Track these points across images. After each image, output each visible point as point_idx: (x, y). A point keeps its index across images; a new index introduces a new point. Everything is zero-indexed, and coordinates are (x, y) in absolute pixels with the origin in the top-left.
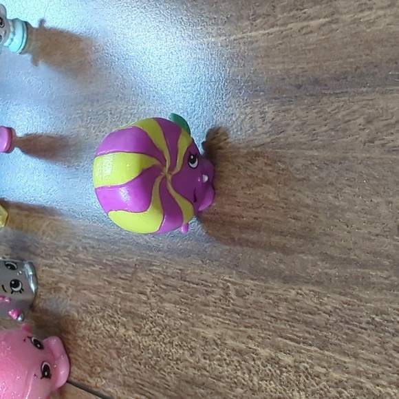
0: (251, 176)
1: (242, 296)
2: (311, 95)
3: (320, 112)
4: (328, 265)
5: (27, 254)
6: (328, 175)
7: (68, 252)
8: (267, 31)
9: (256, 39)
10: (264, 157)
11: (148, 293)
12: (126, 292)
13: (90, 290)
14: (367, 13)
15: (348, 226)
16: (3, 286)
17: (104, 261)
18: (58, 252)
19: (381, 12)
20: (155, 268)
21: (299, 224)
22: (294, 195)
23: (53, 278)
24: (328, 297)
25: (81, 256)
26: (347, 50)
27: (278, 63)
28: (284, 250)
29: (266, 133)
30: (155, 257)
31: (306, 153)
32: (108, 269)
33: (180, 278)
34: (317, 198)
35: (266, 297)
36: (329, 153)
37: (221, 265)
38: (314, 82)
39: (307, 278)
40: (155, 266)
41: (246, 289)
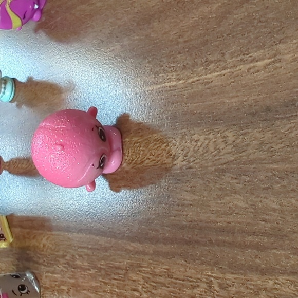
0: (221, 189)
1: (225, 288)
2: (265, 120)
3: (275, 133)
5: (31, 264)
6: (289, 183)
7: (66, 260)
8: (219, 73)
9: (211, 80)
10: (230, 172)
11: (140, 290)
12: (120, 290)
13: (88, 290)
16: (13, 291)
17: (99, 266)
18: (58, 261)
20: (143, 269)
21: (269, 225)
22: (261, 202)
23: (56, 281)
25: (78, 263)
26: (292, 83)
27: (233, 97)
28: (258, 247)
29: (228, 153)
30: (143, 260)
31: (267, 166)
32: (103, 272)
33: (167, 276)
34: (282, 203)
35: (247, 288)
36: (287, 166)
37: (203, 263)
38: (266, 109)
39: (283, 269)
40: (144, 267)
41: (228, 282)
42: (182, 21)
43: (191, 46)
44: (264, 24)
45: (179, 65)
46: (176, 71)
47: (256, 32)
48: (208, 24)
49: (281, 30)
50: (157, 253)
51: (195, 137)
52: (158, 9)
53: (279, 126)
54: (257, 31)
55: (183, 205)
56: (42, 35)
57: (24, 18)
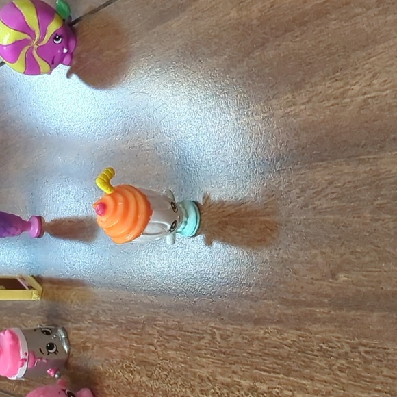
1: (225, 339)
4: (285, 307)
5: (60, 320)
7: (91, 316)
10: (231, 225)
11: (155, 344)
12: (138, 344)
13: (110, 346)
14: (292, 108)
15: (296, 275)
16: (40, 349)
17: (120, 321)
18: (84, 317)
19: (302, 107)
23: (81, 339)
24: (287, 333)
25: (102, 318)
30: (158, 313)
31: (261, 219)
32: (124, 327)
33: (178, 329)
35: (243, 338)
36: (277, 218)
37: (207, 315)
39: (271, 318)
40: (160, 321)
41: (228, 333)
49: (275, 85)
57: (53, 63)
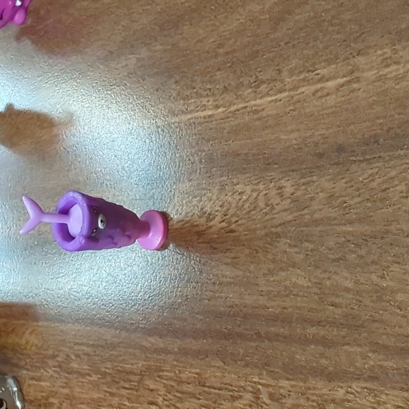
1: (277, 400)
2: (337, 164)
3: (350, 181)
4: (381, 357)
5: (9, 367)
6: (369, 253)
7: (58, 361)
8: (274, 98)
9: (262, 107)
10: (286, 237)
11: (160, 403)
12: (133, 403)
14: (394, 67)
15: (401, 310)
17: (103, 369)
18: (46, 363)
20: (166, 373)
21: (339, 311)
22: (329, 278)
23: (43, 392)
24: (387, 394)
25: (75, 365)
26: (374, 111)
27: (292, 131)
28: (325, 343)
29: (285, 210)
30: (164, 360)
31: (339, 229)
32: (109, 379)
33: (197, 383)
34: (359, 280)
35: (308, 399)
36: (366, 228)
37: (247, 365)
38: (338, 148)
39: (357, 373)
40: (167, 371)
41: (282, 391)
42: (222, 24)
43: (235, 59)
44: (337, 28)
45: (218, 87)
46: (214, 95)
47: (325, 39)
48: (259, 28)
49: (360, 36)
50: (184, 352)
51: (239, 188)
52: (190, 7)
53: (356, 172)
54: (328, 38)
55: (220, 284)
56: (27, 43)
57: (2, 19)
